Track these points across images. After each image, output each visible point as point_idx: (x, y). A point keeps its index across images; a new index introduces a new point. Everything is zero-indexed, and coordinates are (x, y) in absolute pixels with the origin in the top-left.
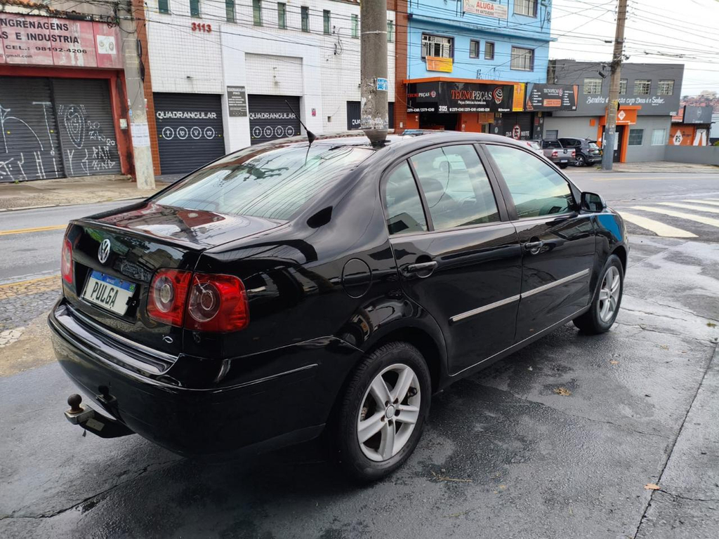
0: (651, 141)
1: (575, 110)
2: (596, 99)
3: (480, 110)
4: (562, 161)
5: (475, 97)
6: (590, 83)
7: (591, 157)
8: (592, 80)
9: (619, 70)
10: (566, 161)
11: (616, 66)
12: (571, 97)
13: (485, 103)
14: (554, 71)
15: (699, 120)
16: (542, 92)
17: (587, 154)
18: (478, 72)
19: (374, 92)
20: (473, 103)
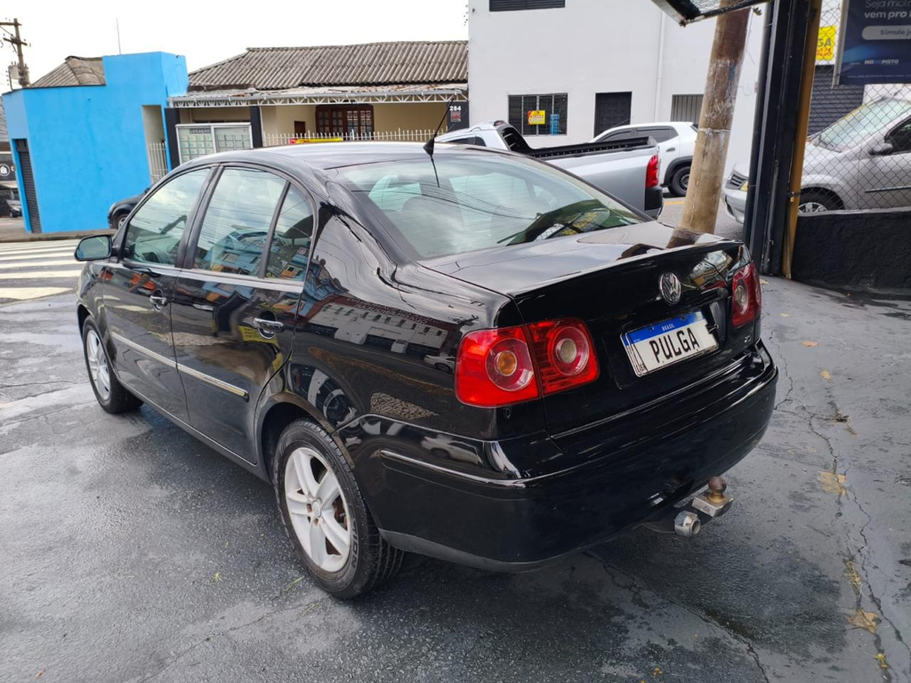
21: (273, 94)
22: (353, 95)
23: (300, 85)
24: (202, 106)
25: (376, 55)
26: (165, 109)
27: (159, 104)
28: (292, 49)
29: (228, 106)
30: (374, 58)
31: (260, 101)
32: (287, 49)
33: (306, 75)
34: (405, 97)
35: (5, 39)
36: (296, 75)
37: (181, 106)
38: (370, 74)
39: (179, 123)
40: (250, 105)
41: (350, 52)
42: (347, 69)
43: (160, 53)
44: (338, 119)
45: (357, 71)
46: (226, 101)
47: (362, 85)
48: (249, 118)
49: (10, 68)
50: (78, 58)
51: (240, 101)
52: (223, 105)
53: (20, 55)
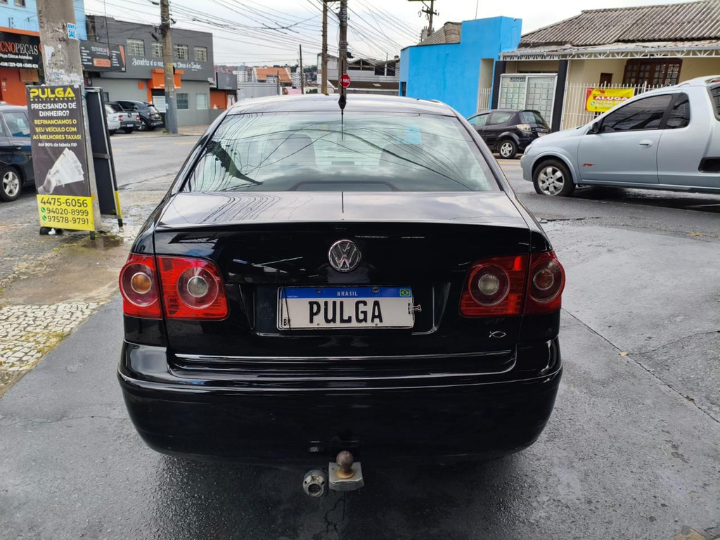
0: (196, 105)
1: (125, 72)
2: (141, 62)
3: (27, 65)
4: (128, 126)
5: (19, 50)
6: (133, 44)
7: (152, 121)
8: (135, 42)
9: (169, 34)
10: (132, 125)
11: (165, 29)
12: (119, 57)
13: (31, 58)
14: (94, 28)
15: (229, 86)
16: (90, 50)
17: (148, 118)
18: (10, 20)
19: (64, 40)
20: (17, 57)
21: (581, 50)
22: (653, 50)
23: (615, 42)
24: (523, 59)
25: (700, 12)
26: (496, 62)
27: (492, 57)
28: (621, 9)
29: (543, 59)
30: (698, 14)
31: (570, 55)
32: (616, 10)
33: (625, 32)
34: (705, 51)
35: (423, 11)
36: (615, 32)
37: (508, 59)
38: (687, 30)
39: (504, 72)
40: (561, 59)
41: (675, 10)
42: (666, 26)
43: (501, 17)
44: (645, 71)
45: (675, 27)
46: (542, 56)
47: (675, 40)
48: (557, 70)
49: (423, 31)
50: (452, 23)
51: (553, 56)
52: (539, 59)
53: (431, 22)
